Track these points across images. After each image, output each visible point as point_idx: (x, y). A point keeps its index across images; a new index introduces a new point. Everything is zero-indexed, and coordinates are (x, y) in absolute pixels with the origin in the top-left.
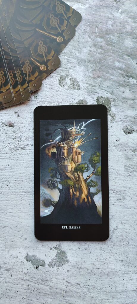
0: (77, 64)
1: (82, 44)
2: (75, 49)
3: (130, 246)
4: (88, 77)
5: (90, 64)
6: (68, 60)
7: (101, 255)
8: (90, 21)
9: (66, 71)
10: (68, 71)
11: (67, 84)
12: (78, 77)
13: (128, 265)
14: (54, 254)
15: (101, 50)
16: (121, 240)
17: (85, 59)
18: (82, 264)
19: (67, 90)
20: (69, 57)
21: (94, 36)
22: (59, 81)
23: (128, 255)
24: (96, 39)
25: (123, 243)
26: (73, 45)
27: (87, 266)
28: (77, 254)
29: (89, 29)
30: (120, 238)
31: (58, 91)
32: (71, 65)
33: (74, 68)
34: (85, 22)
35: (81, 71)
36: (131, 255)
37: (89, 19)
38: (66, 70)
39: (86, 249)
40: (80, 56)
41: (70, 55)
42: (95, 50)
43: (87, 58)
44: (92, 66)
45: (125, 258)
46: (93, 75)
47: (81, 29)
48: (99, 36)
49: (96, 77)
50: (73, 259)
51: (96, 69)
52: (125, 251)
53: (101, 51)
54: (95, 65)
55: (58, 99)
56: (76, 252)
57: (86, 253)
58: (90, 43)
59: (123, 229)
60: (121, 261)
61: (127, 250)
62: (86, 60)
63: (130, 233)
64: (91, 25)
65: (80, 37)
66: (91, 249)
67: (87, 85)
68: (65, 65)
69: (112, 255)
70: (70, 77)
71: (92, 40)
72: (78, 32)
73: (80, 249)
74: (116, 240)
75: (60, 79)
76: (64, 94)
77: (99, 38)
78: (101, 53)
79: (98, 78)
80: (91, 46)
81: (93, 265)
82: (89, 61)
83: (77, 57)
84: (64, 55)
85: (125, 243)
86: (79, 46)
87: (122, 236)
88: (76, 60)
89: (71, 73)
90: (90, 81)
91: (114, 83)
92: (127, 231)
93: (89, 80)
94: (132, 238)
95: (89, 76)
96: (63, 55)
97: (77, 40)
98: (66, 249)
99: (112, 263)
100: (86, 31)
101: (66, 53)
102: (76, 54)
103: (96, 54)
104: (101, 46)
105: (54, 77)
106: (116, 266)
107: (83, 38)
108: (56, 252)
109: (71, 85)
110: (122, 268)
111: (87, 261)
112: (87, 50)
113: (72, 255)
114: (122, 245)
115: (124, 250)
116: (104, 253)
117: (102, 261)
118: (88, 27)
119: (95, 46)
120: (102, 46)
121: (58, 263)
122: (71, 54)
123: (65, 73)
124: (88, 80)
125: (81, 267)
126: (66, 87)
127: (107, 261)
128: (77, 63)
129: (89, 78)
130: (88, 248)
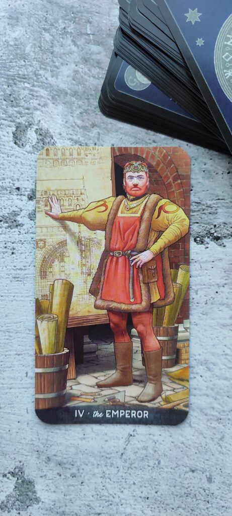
0: (49, 99)
1: (60, 58)
2: (45, 69)
3: (162, 468)
4: (72, 126)
5: (76, 99)
6: (31, 90)
7: (104, 488)
8: (74, 10)
9: (28, 114)
10: (32, 114)
11: (30, 141)
12: (51, 126)
13: (158, 507)
14: (10, 485)
15: (98, 70)
16: (143, 458)
17: (66, 89)
18: (66, 506)
19: (30, 154)
20: (33, 86)
21: (83, 41)
22: (14, 134)
23: (157, 487)
24: (87, 48)
25: (148, 462)
26: (40, 60)
27: (76, 509)
28: (55, 485)
29: (72, 26)
30: (141, 454)
31: (13, 155)
32: (38, 102)
33: (43, 108)
34: (64, 12)
35: (58, 115)
36: (163, 487)
37: (72, 7)
38: (27, 111)
39: (74, 476)
40: (56, 82)
41: (36, 81)
42: (86, 70)
43: (69, 87)
44: (80, 103)
45: (151, 493)
46: (83, 121)
47: (57, 27)
48: (94, 40)
49: (90, 126)
50: (49, 497)
51: (88, 109)
52: (152, 480)
53: (99, 73)
54: (86, 101)
55: (11, 171)
56: (52, 483)
57: (74, 484)
58: (76, 57)
59: (147, 434)
60: (145, 498)
61: (156, 477)
62: (69, 91)
63: (161, 444)
64: (77, 19)
65: (56, 42)
66: (84, 476)
67: (71, 143)
68: (24, 101)
69: (127, 486)
70: (37, 127)
71: (80, 49)
72: (52, 33)
73: (62, 477)
74: (133, 457)
75: (16, 130)
76: (24, 162)
77: (94, 45)
78: (98, 76)
79: (93, 127)
80: (78, 62)
81: (89, 508)
82: (75, 94)
83: (49, 85)
84: (23, 80)
85: (151, 463)
86: (53, 62)
87: (145, 448)
88: (47, 91)
89: (39, 119)
90: (76, 135)
91: (125, 138)
92: (155, 438)
93: (75, 133)
94: (166, 454)
95: (74, 124)
96: (20, 82)
97: (48, 49)
98: (35, 477)
99: (126, 504)
100: (68, 32)
101: (27, 77)
102: (46, 79)
103: (88, 78)
104: (98, 63)
105: (4, 127)
106: (134, 509)
107: (62, 47)
108: (15, 482)
109: (38, 143)
110: (146, 512)
111: (76, 500)
112: (69, 69)
113: (46, 488)
114: (146, 467)
115: (149, 477)
116: (111, 484)
117: (105, 500)
118: (71, 22)
119: (86, 61)
120: (101, 61)
121: (19, 503)
122: (38, 78)
123: (25, 118)
124: (72, 132)
125: (63, 512)
126: (28, 148)
127: (117, 500)
128: (50, 97)
129: (75, 128)
130: (78, 475)
